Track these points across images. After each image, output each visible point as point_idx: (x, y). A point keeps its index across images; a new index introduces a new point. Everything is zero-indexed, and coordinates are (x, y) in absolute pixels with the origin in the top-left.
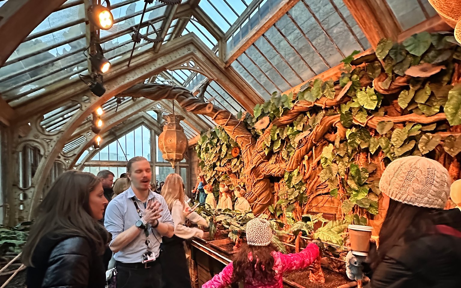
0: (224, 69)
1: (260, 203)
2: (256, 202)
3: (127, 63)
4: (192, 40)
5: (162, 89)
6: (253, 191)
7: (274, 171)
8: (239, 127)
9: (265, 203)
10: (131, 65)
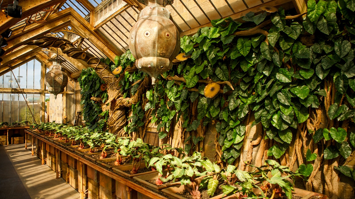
0: (93, 32)
1: (117, 125)
2: (115, 124)
3: (22, 29)
4: (70, 12)
5: (48, 40)
6: (113, 116)
7: (126, 103)
8: (105, 70)
9: (121, 125)
10: (25, 30)
